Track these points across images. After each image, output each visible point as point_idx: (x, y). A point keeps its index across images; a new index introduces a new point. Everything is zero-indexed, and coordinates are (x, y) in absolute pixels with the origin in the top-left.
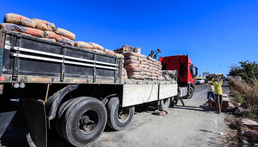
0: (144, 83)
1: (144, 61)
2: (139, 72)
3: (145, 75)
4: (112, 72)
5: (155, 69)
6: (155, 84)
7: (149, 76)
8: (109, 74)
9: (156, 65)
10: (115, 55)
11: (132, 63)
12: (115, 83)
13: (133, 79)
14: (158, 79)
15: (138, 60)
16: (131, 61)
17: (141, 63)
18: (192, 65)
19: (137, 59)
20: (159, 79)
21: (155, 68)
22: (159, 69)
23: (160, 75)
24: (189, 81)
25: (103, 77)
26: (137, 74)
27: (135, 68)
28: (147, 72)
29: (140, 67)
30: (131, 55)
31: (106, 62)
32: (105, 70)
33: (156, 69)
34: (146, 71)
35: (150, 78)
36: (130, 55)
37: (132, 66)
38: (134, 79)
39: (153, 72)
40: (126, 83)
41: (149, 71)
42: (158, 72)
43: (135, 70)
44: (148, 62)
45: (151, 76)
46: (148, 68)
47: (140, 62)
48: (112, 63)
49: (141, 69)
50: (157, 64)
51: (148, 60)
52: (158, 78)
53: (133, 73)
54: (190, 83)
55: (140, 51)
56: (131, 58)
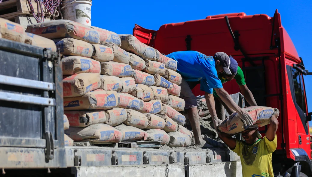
0: (134, 158)
1: (116, 59)
2: (106, 111)
3: (125, 123)
4: (36, 114)
5: (157, 95)
6: (171, 161)
7: (140, 126)
8: (25, 126)
9: (159, 77)
10: (27, 41)
11: (79, 70)
12: (47, 161)
13: (88, 143)
14: (172, 139)
15: (94, 56)
16: (72, 62)
17: (108, 71)
18: (300, 64)
19: (92, 50)
20: (177, 142)
21: (155, 88)
22: (171, 93)
23: (179, 122)
24: (293, 148)
25: (14, 140)
26: (98, 120)
27: (93, 95)
28: (132, 112)
29: (105, 87)
30: (67, 36)
31: (14, 75)
32: (15, 110)
33: (162, 95)
34: (128, 107)
35: (145, 139)
36: (64, 35)
37: (77, 84)
38: (93, 144)
39: (150, 106)
40: (80, 161)
41: (138, 105)
42: (168, 109)
43: (92, 102)
44: (130, 63)
45: (145, 130)
46: (133, 93)
47: (102, 66)
48: (32, 77)
49: (112, 96)
50: (163, 71)
51: (126, 55)
52: (172, 134)
53: (85, 116)
54: (297, 154)
55: (89, 14)
56: (71, 49)
